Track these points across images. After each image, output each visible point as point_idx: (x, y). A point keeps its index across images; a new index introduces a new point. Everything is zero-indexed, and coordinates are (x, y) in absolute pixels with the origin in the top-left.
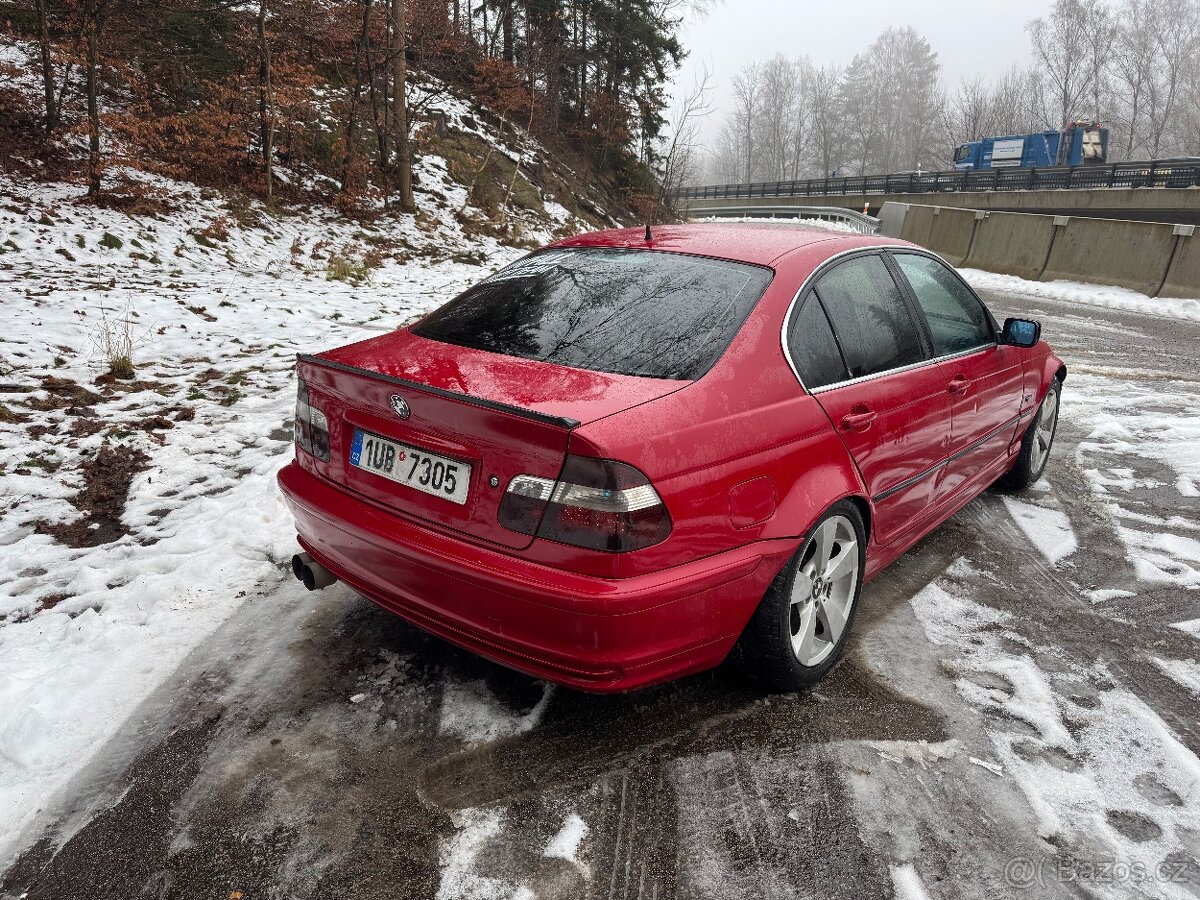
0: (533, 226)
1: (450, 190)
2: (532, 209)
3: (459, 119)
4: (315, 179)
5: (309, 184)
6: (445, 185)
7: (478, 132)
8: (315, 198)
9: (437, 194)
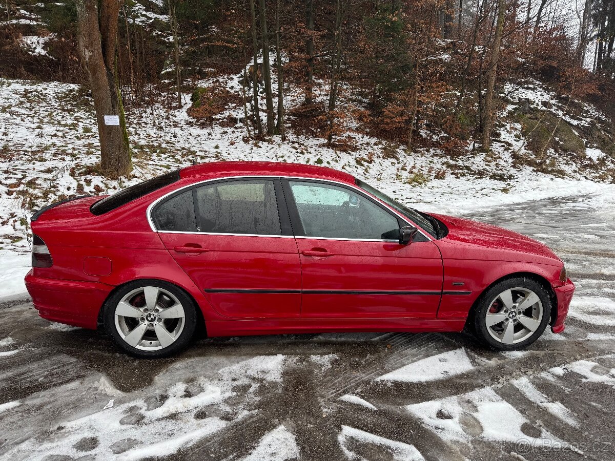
0: (565, 162)
1: (518, 141)
2: (573, 152)
3: (540, 103)
4: (440, 135)
5: (435, 138)
6: (515, 139)
7: (552, 110)
8: (436, 145)
9: (507, 143)
